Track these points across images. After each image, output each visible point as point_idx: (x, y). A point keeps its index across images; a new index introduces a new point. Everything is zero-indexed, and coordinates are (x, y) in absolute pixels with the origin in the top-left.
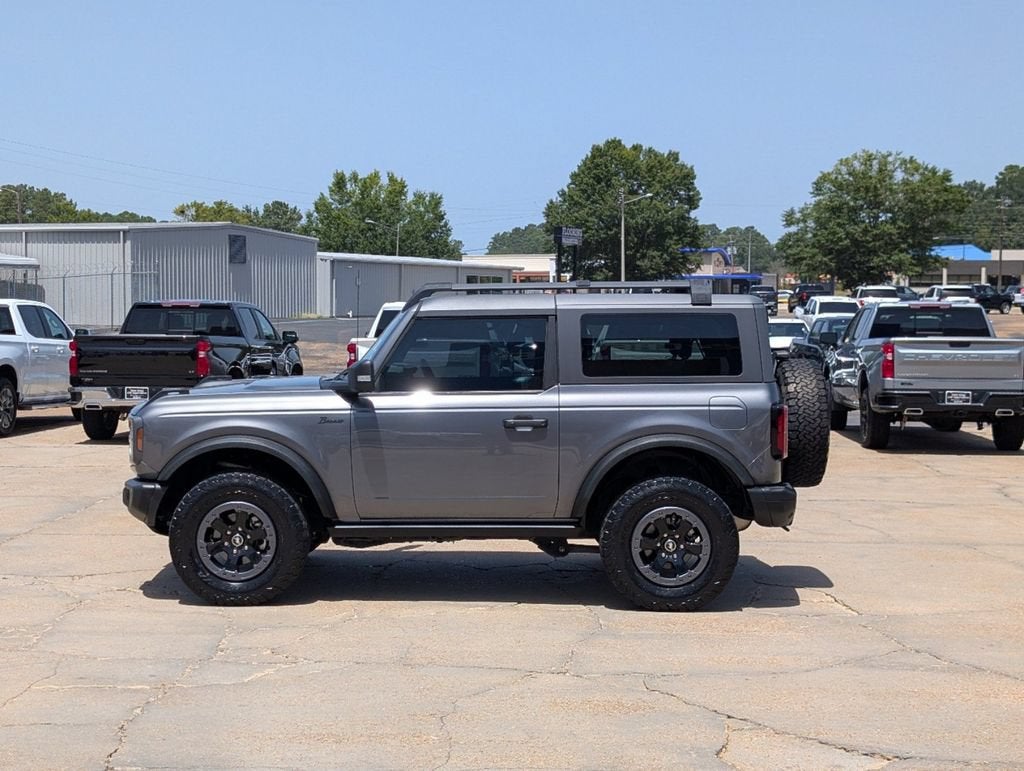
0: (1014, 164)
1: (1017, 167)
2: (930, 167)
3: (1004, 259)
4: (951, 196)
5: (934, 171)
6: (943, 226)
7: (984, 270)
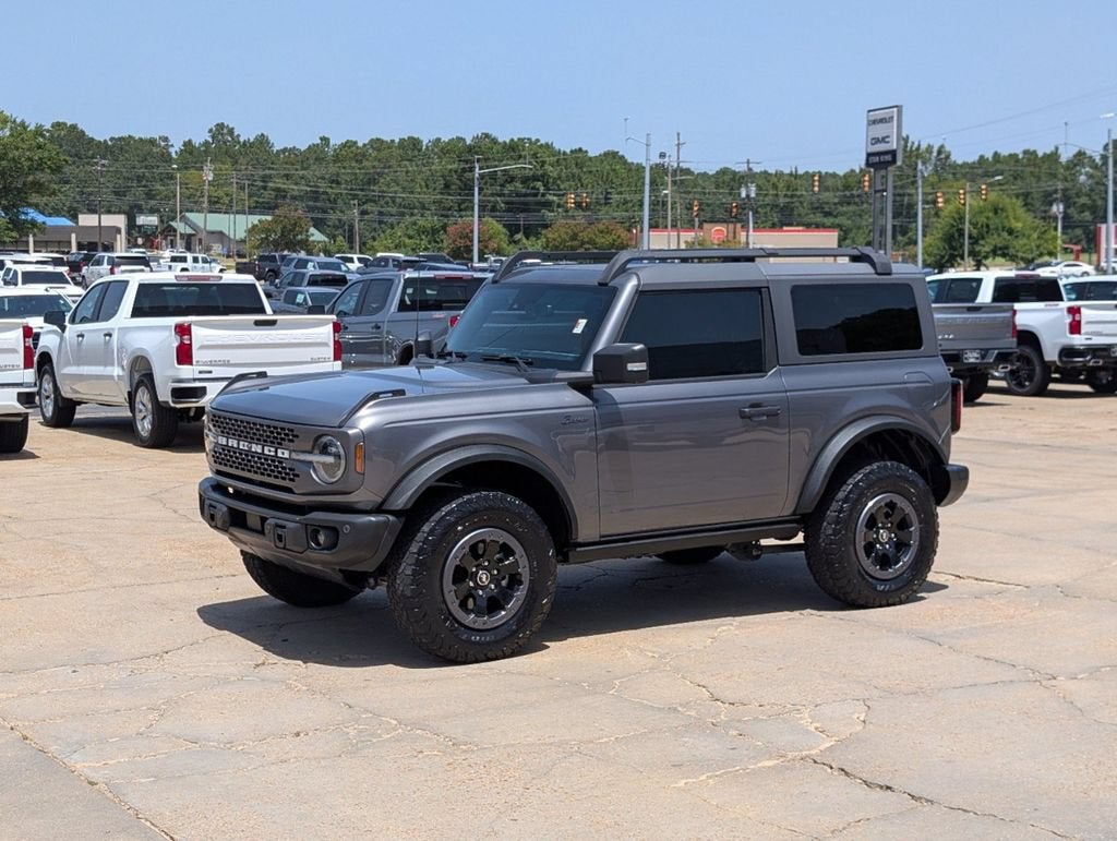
0: (61, 121)
1: (65, 124)
2: (18, 121)
3: (102, 224)
4: (46, 154)
5: (23, 125)
6: (39, 187)
7: (73, 236)
